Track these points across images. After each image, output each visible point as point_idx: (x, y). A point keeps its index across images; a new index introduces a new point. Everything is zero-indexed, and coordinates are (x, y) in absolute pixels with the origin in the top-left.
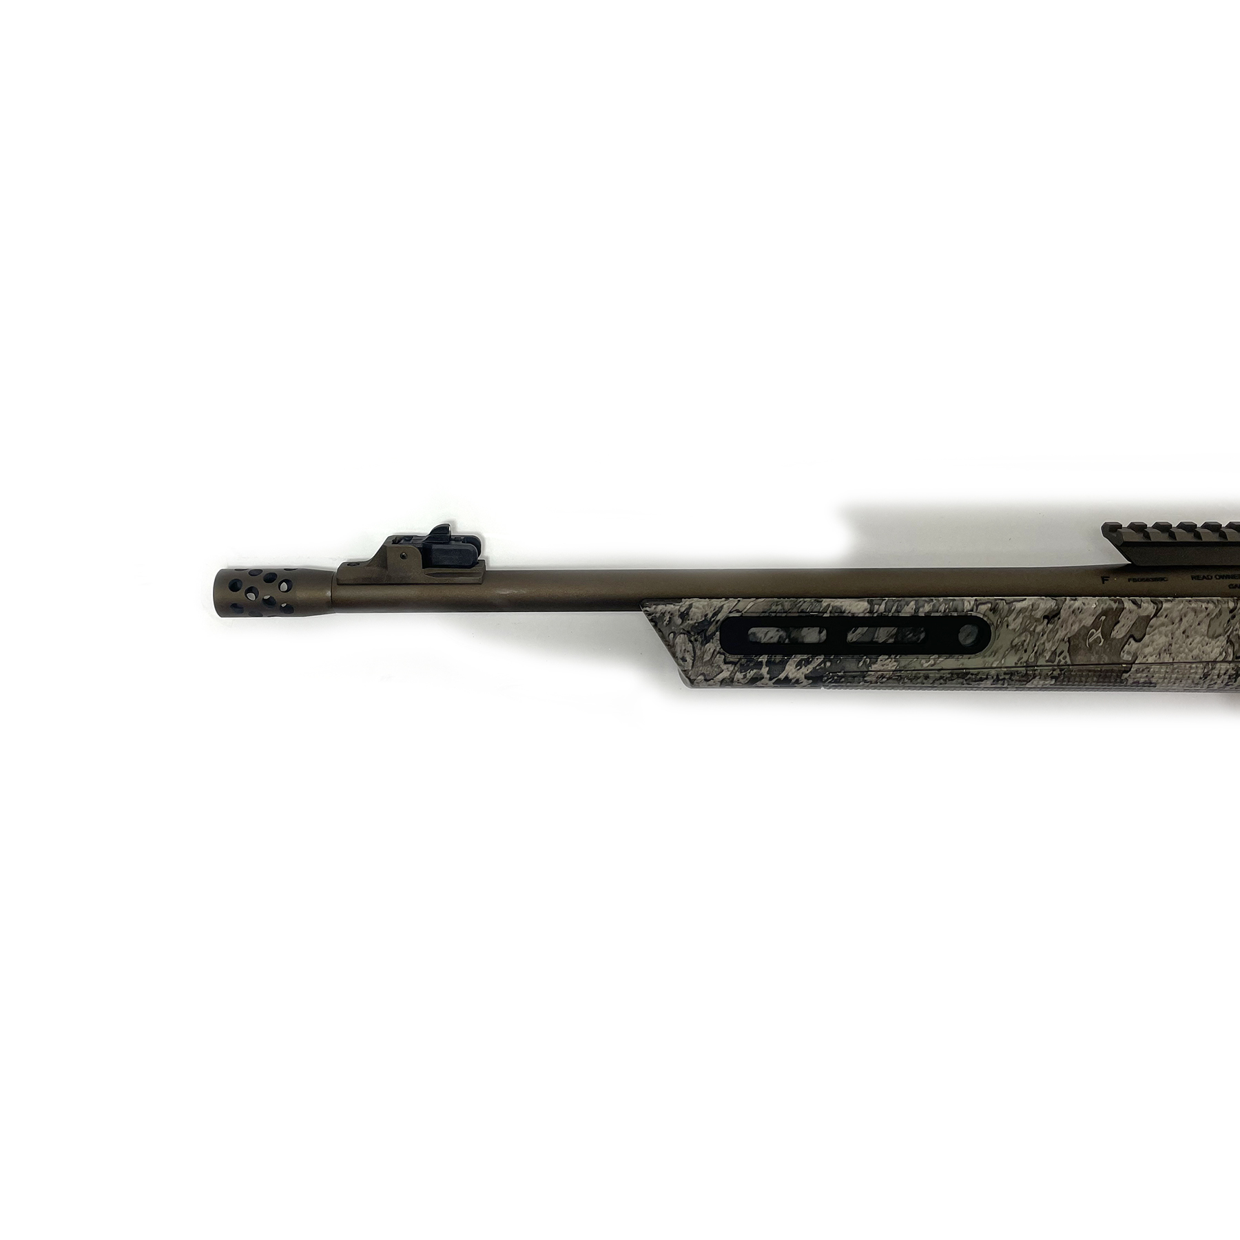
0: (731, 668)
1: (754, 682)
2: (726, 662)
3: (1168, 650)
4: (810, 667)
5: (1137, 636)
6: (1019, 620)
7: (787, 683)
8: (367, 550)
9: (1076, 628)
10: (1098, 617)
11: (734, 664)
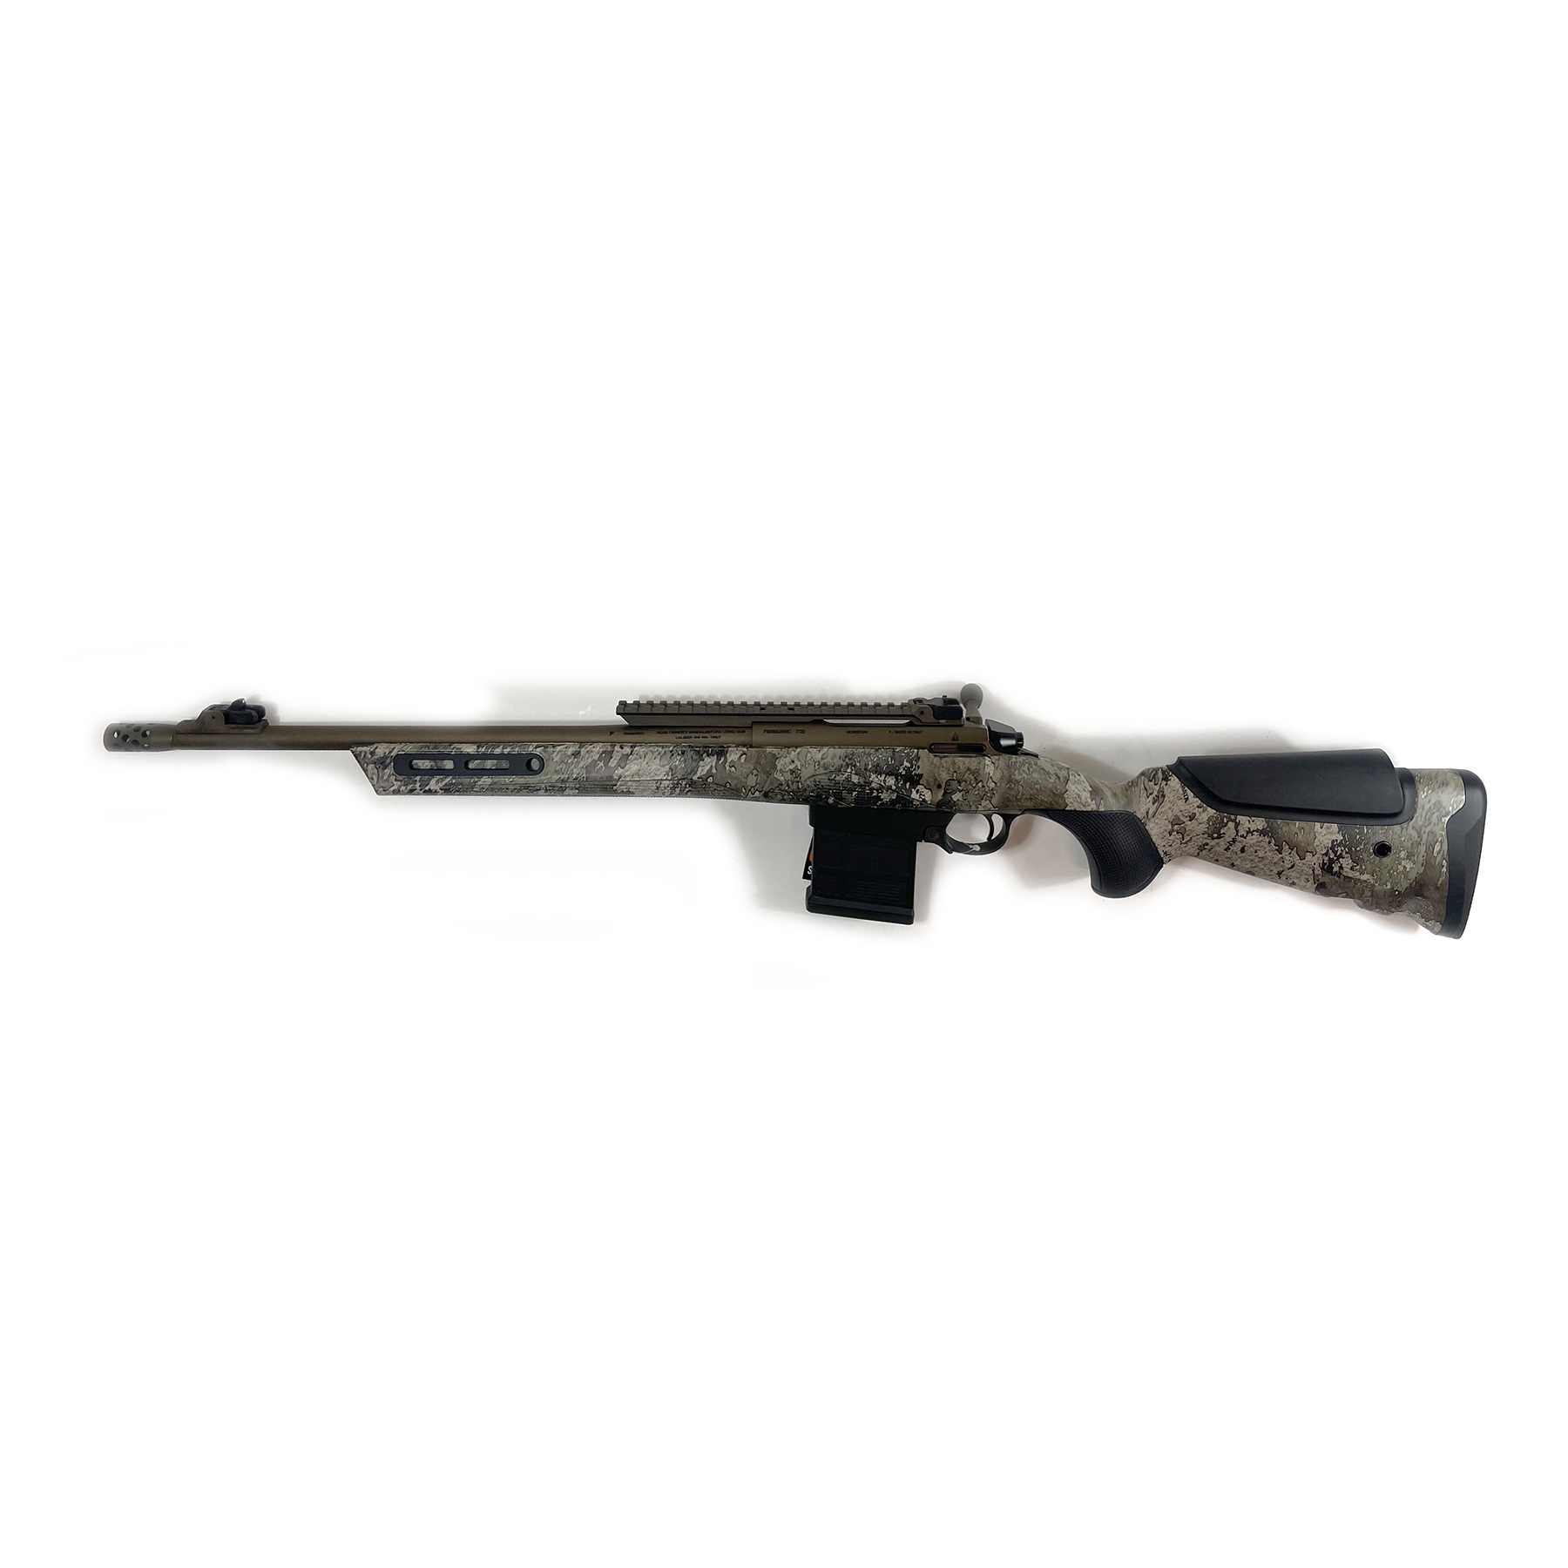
0: (399, 783)
1: (411, 792)
2: (396, 780)
3: (637, 774)
4: (444, 783)
5: (622, 765)
6: (559, 756)
7: (429, 792)
8: (194, 714)
9: (589, 760)
10: (601, 754)
11: (401, 781)
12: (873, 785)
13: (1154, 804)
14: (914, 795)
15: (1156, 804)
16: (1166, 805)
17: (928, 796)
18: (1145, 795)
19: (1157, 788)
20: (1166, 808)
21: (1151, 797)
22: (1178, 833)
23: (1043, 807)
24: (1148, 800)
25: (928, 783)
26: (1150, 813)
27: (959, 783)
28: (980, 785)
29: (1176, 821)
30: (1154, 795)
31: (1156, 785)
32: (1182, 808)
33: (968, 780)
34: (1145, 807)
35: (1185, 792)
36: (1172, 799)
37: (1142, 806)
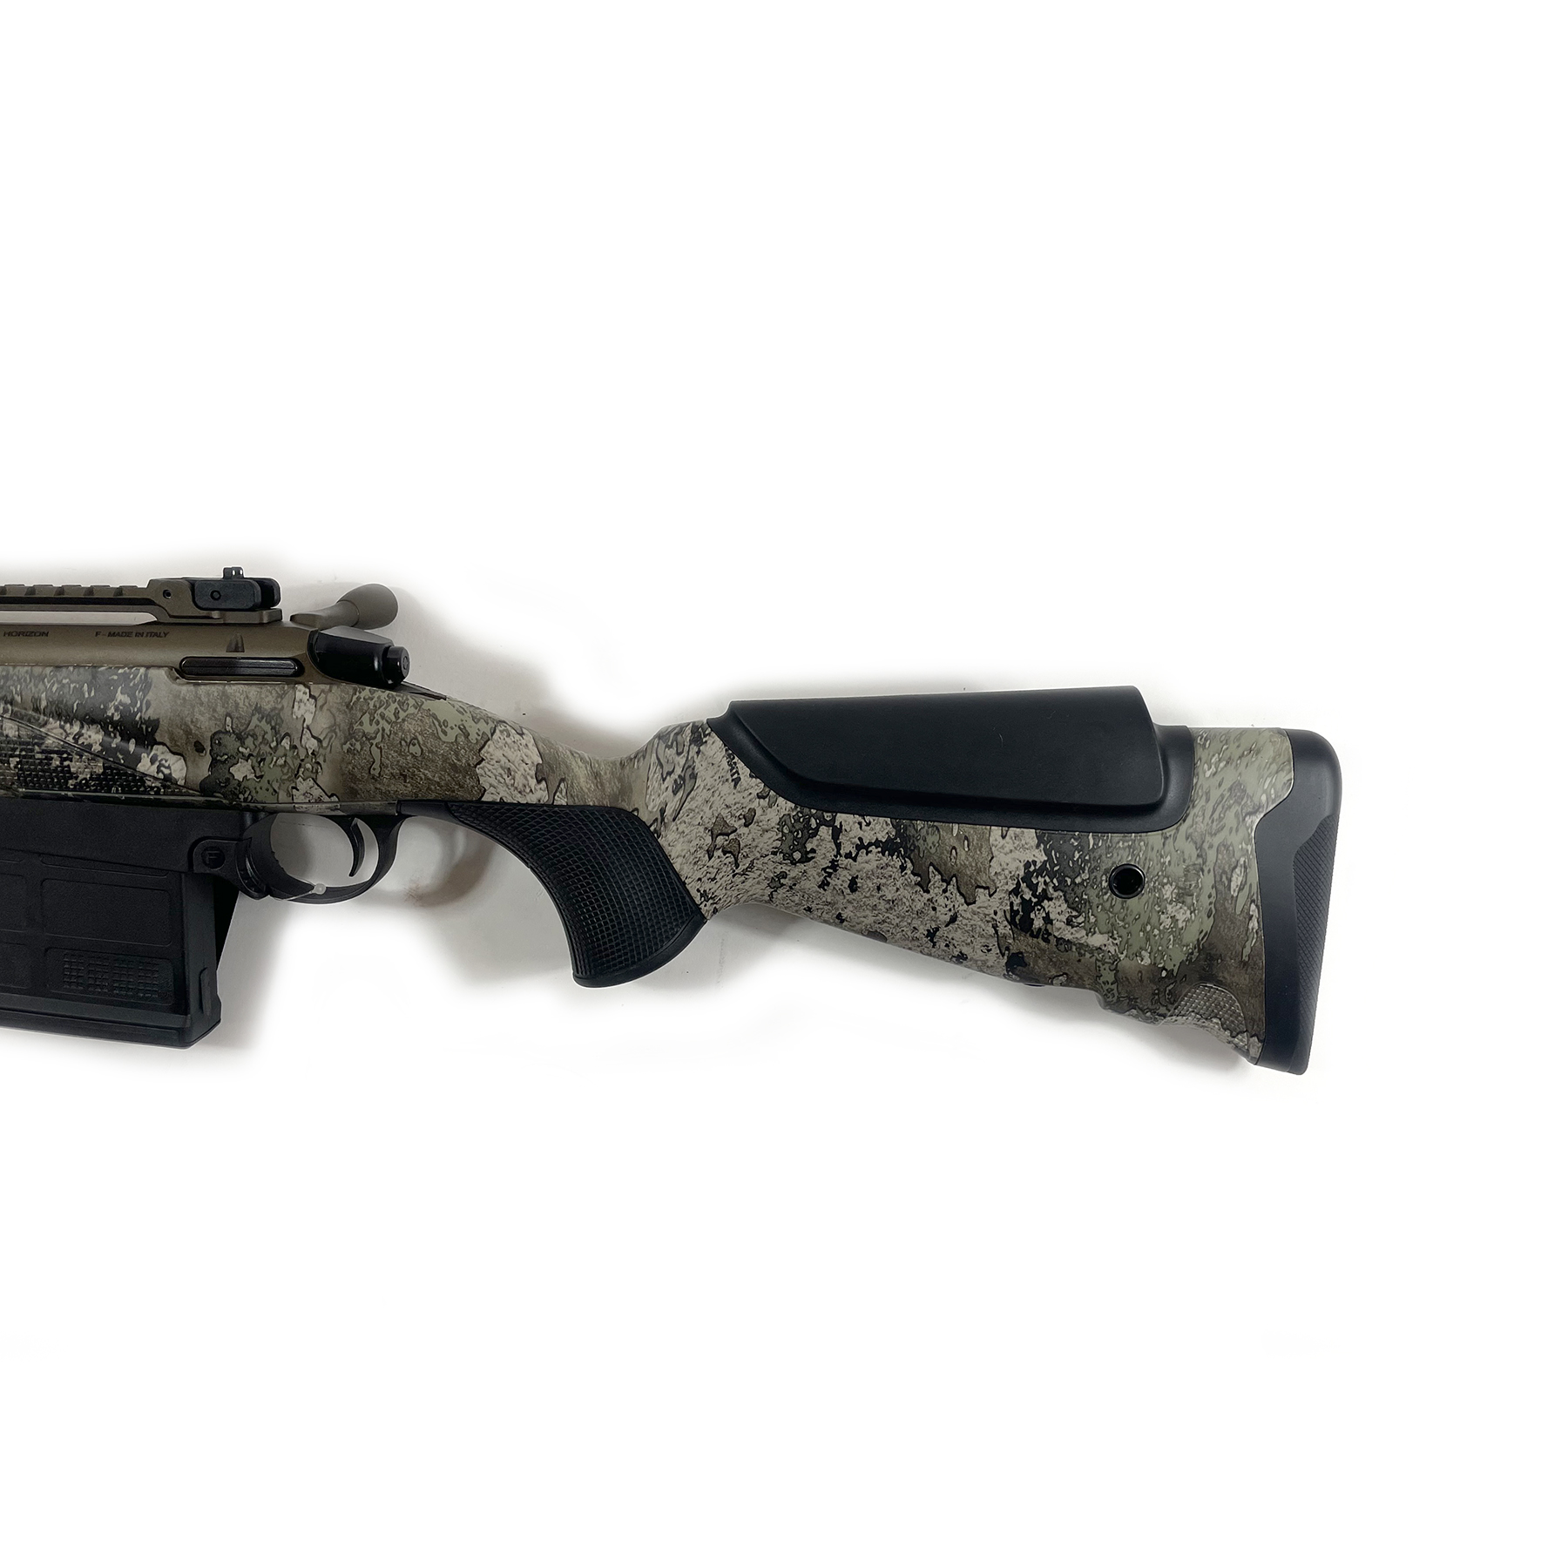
12: (49, 741)
13: (675, 793)
14: (145, 766)
15: (680, 794)
16: (700, 795)
17: (177, 769)
18: (658, 775)
19: (681, 760)
20: (700, 800)
21: (670, 781)
22: (725, 853)
23: (433, 796)
24: (663, 787)
25: (172, 739)
26: (669, 811)
27: (241, 738)
28: (286, 743)
29: (720, 829)
30: (675, 776)
31: (679, 754)
32: (730, 801)
33: (258, 731)
34: (658, 801)
35: (732, 766)
36: (709, 781)
37: (650, 800)
